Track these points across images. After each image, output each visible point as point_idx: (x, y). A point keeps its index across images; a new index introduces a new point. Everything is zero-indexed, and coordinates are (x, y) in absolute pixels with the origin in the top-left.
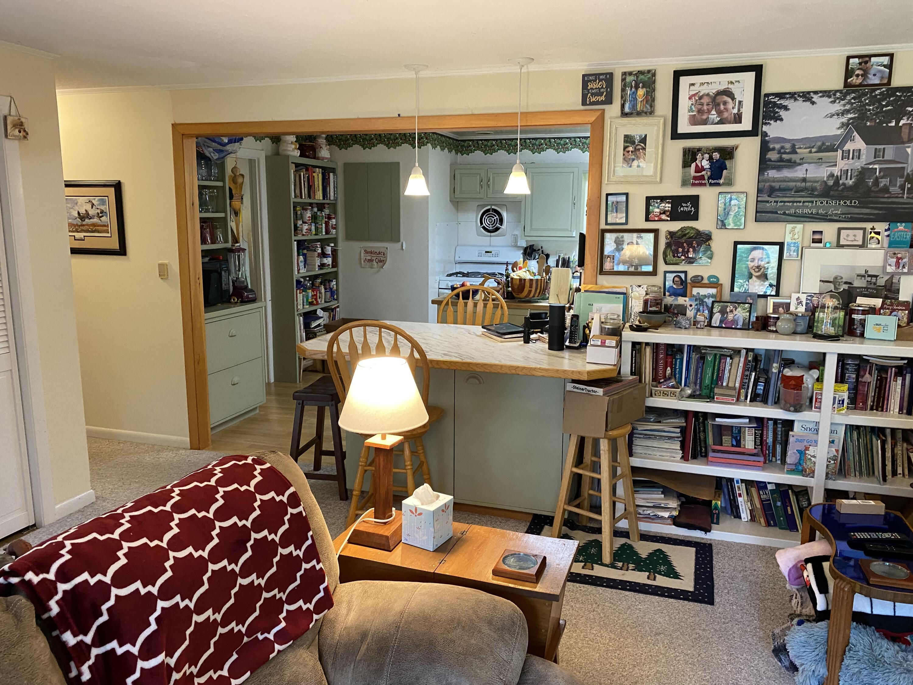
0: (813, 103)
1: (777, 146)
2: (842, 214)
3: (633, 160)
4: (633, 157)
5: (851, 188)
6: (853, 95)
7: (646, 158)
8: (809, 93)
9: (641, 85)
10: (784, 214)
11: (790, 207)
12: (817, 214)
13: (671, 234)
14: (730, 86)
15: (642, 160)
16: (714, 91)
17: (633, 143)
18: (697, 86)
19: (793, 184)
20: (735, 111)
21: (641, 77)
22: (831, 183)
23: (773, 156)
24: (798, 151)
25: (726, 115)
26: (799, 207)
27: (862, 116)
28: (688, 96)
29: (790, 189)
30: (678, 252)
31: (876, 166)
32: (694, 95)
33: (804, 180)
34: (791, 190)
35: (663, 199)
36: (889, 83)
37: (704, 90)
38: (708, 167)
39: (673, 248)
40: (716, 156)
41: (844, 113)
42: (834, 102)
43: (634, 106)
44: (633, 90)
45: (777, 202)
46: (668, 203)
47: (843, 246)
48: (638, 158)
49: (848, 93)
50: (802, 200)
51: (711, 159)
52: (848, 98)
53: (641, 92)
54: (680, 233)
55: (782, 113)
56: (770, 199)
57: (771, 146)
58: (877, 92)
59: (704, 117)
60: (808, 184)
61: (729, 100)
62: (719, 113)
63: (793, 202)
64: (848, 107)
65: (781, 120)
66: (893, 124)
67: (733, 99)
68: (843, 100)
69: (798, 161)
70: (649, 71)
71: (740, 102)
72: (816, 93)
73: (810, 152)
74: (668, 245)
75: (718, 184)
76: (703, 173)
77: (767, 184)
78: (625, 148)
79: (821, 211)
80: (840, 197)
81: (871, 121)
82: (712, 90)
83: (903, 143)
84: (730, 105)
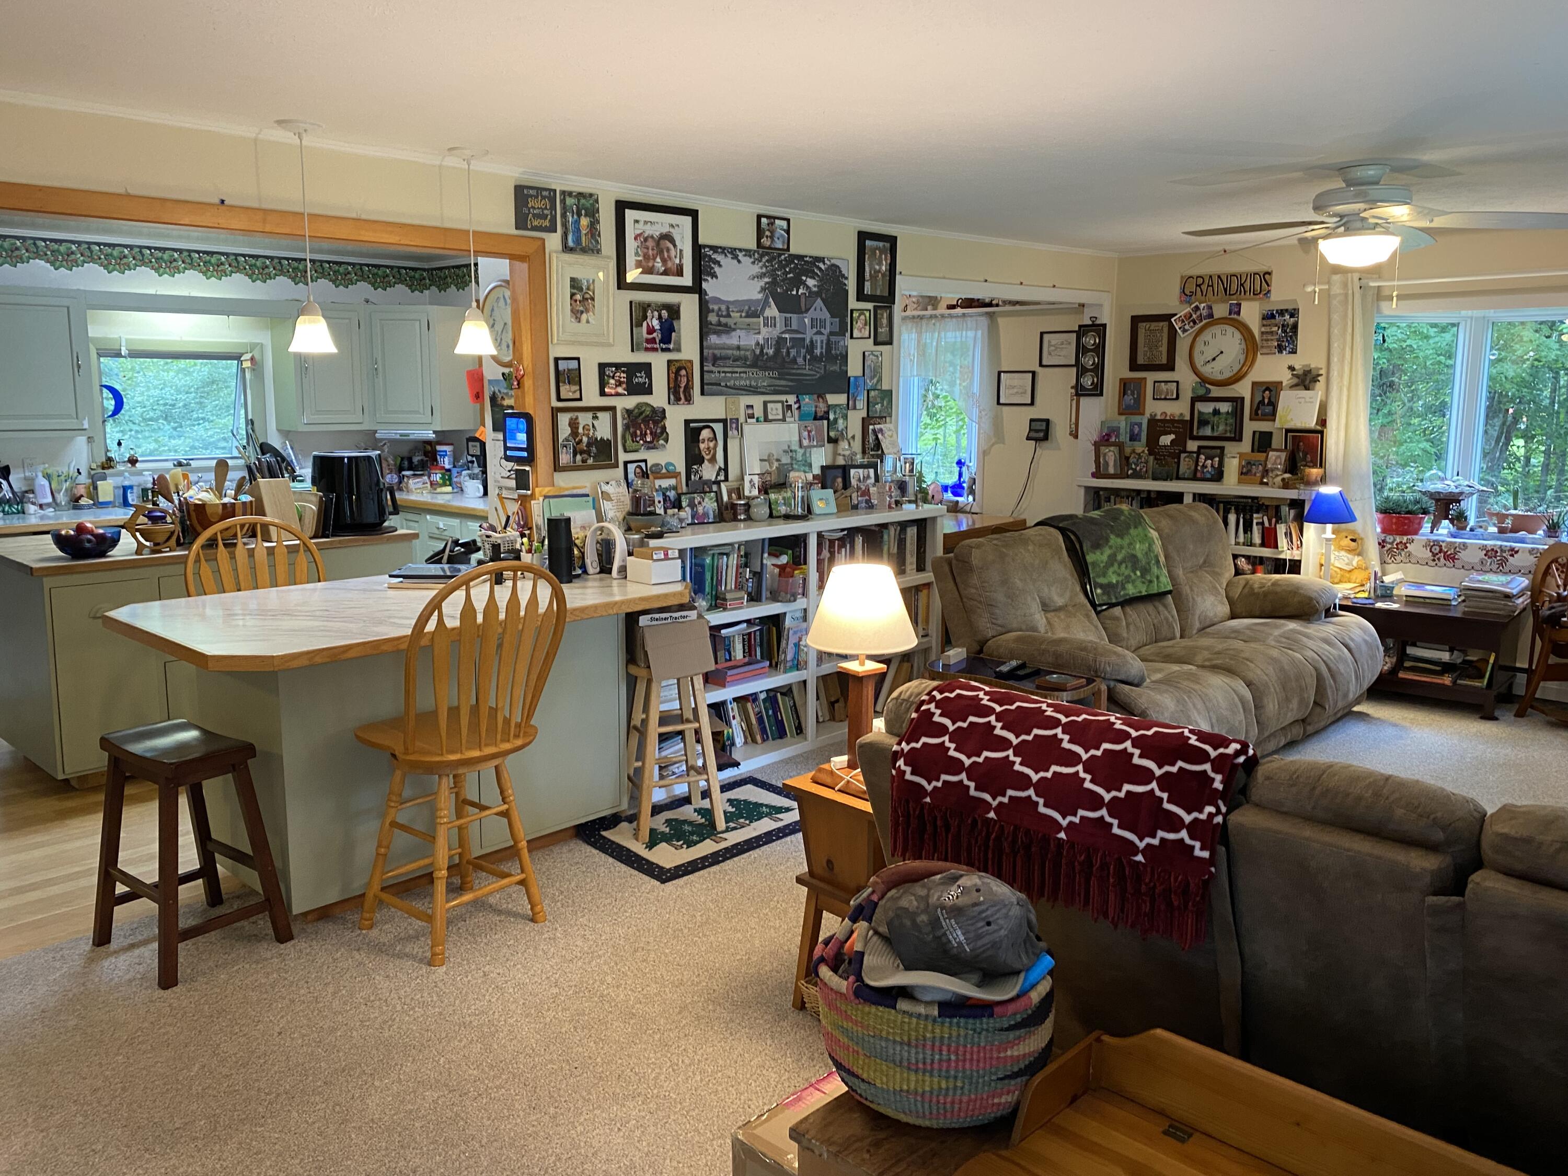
0: (739, 261)
1: (716, 307)
2: (769, 386)
3: (582, 312)
4: (581, 308)
5: (770, 359)
6: (767, 258)
7: (596, 312)
8: (735, 249)
9: (583, 212)
10: (726, 386)
11: (731, 378)
12: (751, 386)
13: (629, 412)
14: (672, 230)
15: (591, 313)
16: (658, 234)
17: (581, 289)
18: (642, 223)
19: (730, 352)
20: (677, 261)
21: (583, 201)
22: (758, 352)
23: (713, 318)
24: (732, 314)
25: (669, 264)
26: (736, 379)
27: (774, 283)
28: (633, 236)
29: (727, 358)
30: (636, 436)
31: (787, 336)
32: (640, 235)
33: (738, 348)
34: (729, 358)
35: (618, 366)
36: (788, 249)
37: (650, 230)
38: (657, 327)
39: (632, 430)
40: (665, 314)
41: (762, 276)
42: (753, 263)
43: (578, 241)
44: (575, 217)
45: (719, 372)
46: (623, 372)
47: (771, 421)
48: (587, 311)
49: (762, 256)
50: (739, 370)
51: (660, 317)
52: (764, 260)
53: (584, 221)
54: (636, 411)
55: (717, 269)
56: (714, 369)
57: (711, 307)
58: (783, 257)
59: (650, 264)
60: (742, 352)
61: (671, 246)
62: (664, 261)
63: (732, 373)
64: (764, 270)
65: (717, 277)
66: (794, 293)
67: (675, 246)
68: (760, 261)
69: (733, 326)
70: (591, 195)
71: (681, 251)
72: (740, 250)
73: (741, 316)
74: (627, 427)
75: (668, 350)
76: (655, 335)
77: (711, 351)
78: (572, 295)
79: (753, 383)
80: (765, 368)
81: (781, 287)
82: (656, 231)
83: (802, 313)
84: (673, 253)
